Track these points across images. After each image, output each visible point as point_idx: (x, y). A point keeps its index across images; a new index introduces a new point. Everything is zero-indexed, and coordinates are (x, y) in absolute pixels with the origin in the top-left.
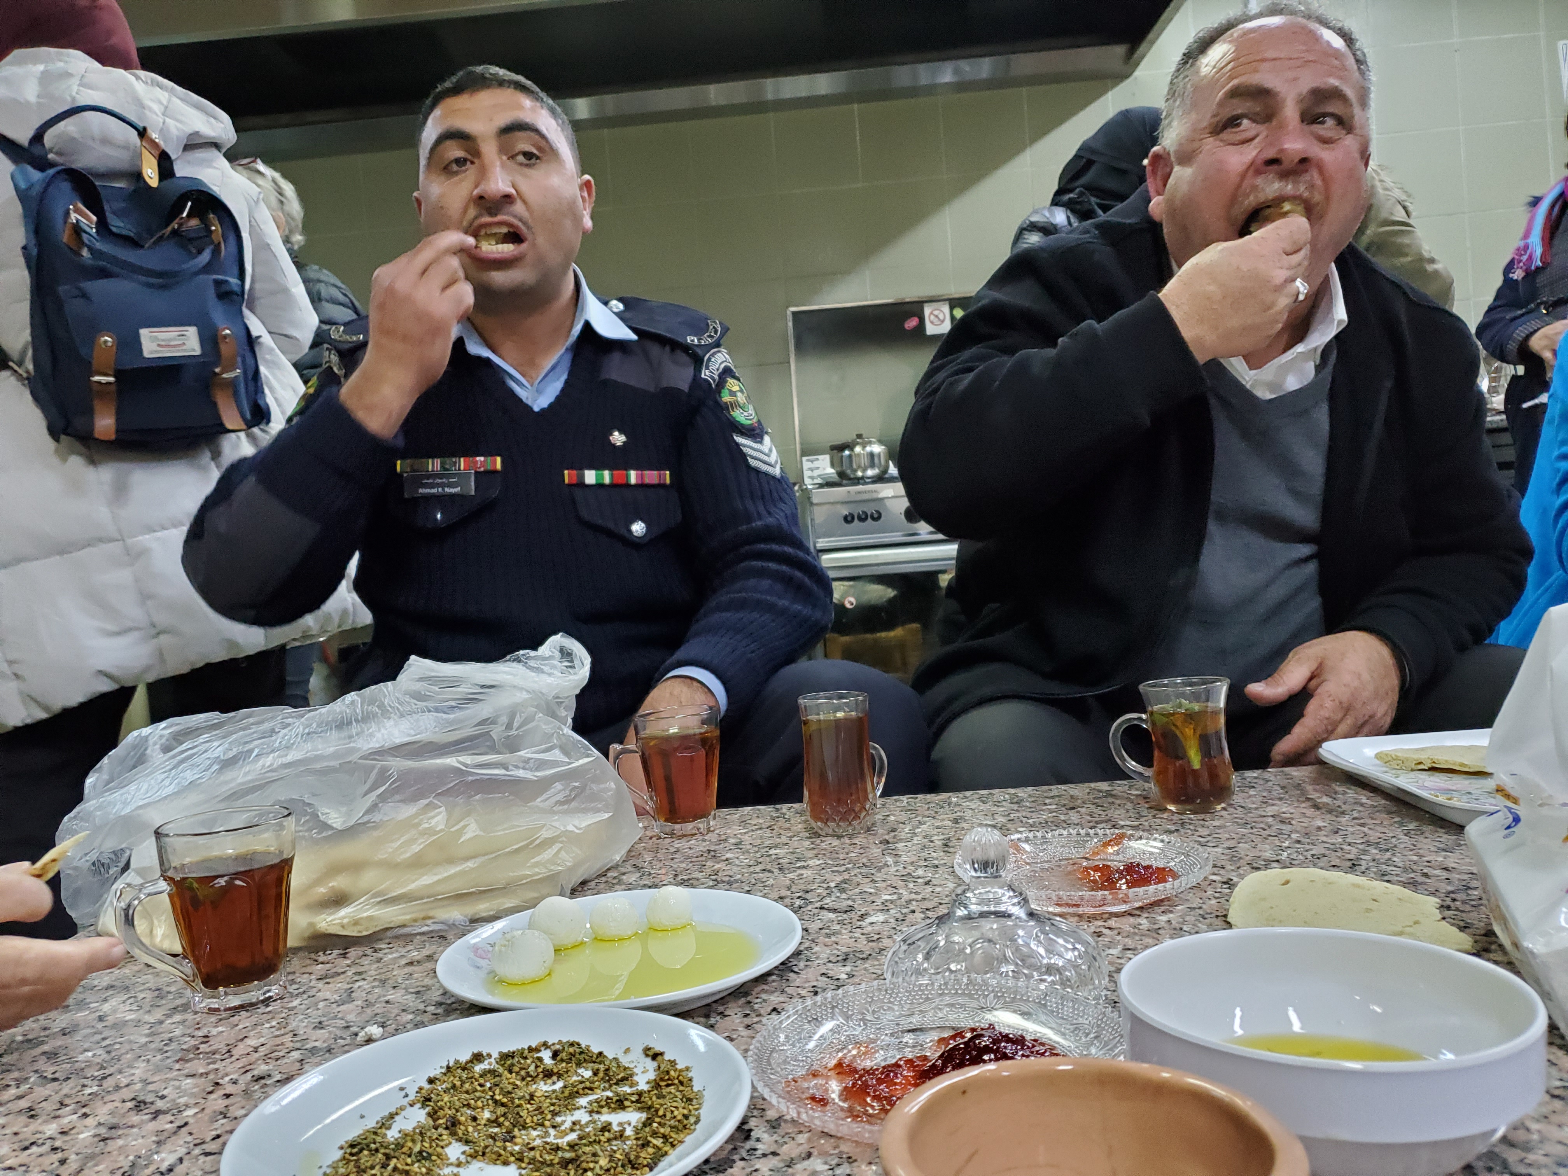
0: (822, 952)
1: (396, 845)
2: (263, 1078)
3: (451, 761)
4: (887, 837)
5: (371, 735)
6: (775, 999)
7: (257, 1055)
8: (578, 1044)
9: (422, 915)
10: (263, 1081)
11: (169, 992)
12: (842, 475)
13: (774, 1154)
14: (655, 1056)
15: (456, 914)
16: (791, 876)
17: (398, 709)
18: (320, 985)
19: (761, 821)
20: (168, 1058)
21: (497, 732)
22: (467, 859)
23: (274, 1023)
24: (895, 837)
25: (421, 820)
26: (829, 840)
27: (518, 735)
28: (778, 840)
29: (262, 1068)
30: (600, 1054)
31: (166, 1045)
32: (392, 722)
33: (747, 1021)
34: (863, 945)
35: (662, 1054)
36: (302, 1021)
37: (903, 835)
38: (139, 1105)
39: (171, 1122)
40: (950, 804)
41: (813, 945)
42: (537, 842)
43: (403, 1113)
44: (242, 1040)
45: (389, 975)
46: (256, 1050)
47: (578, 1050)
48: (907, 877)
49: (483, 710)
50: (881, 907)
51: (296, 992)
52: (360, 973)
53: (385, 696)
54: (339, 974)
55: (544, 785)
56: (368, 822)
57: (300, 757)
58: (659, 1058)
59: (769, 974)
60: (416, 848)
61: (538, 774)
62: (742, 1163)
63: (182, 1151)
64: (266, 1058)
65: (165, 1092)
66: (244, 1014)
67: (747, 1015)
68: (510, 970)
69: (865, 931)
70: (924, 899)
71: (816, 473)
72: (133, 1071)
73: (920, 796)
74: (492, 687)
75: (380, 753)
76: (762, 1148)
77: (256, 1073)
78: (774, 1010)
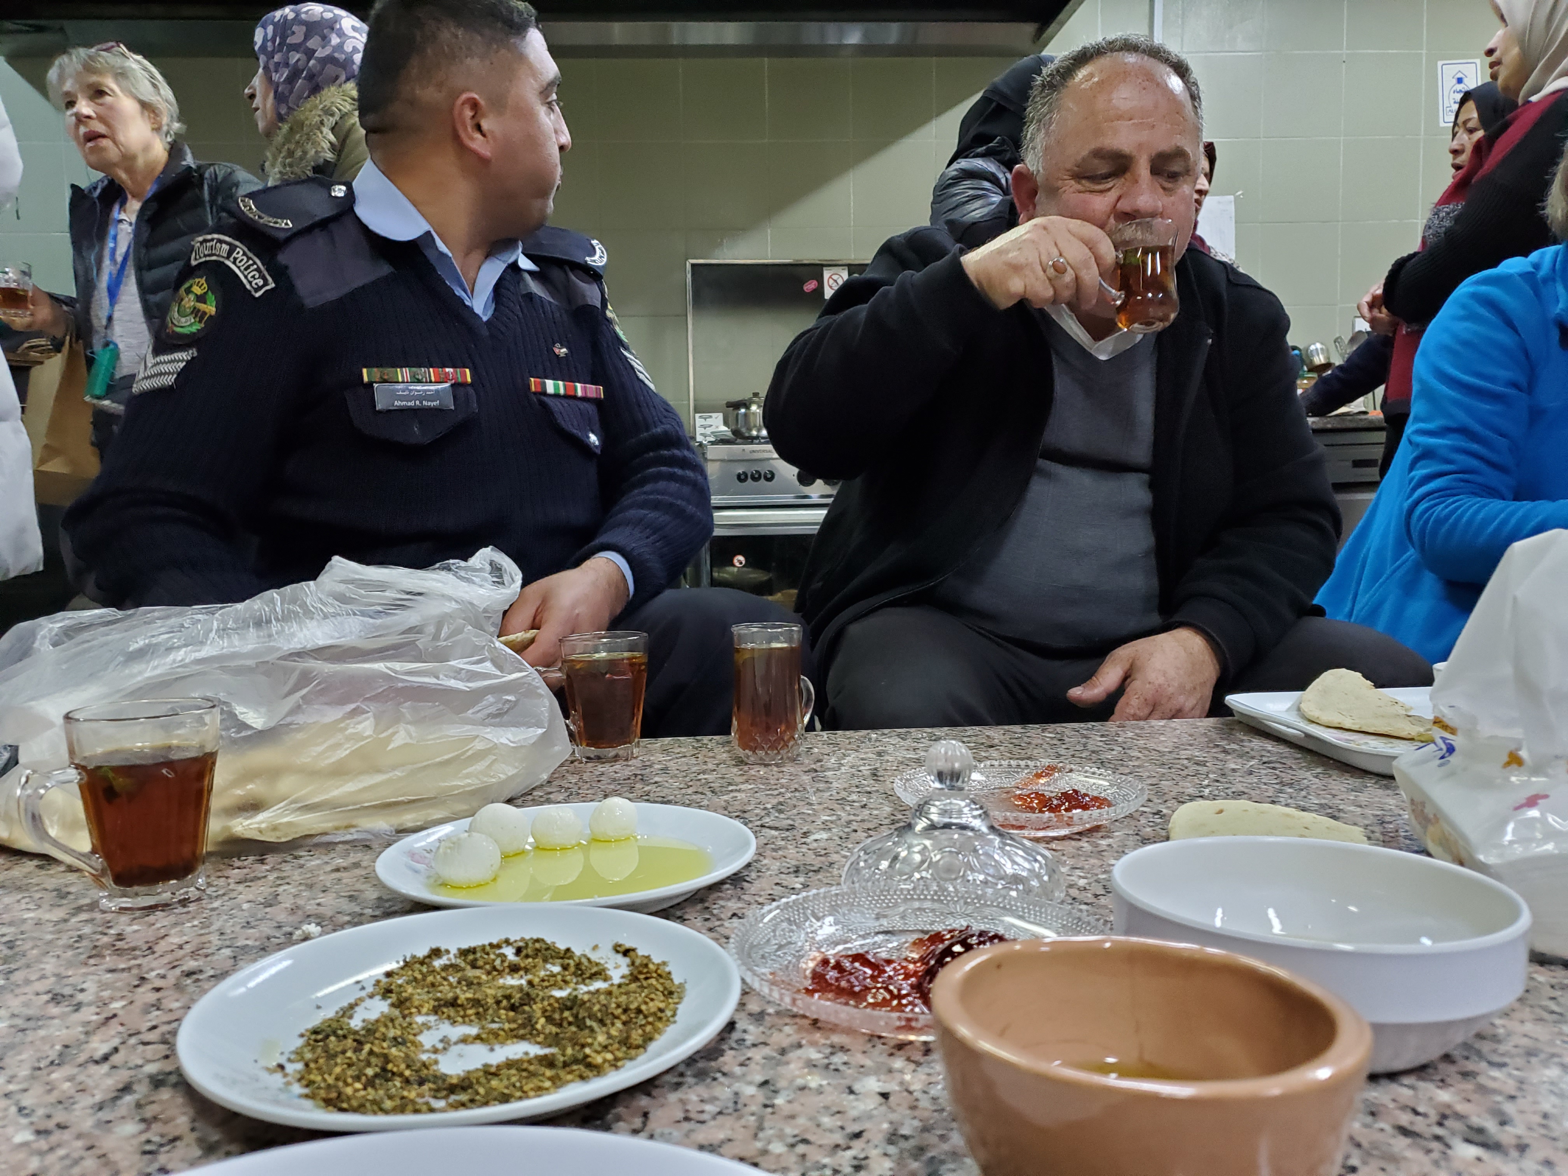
0: (771, 865)
1: (320, 749)
2: (194, 973)
3: (380, 666)
4: (814, 766)
5: (293, 635)
6: (733, 905)
7: (181, 952)
8: (543, 940)
9: (345, 823)
10: (195, 977)
11: (69, 893)
12: (736, 433)
13: (765, 1044)
14: (626, 953)
15: (382, 824)
16: (725, 797)
17: (322, 610)
18: (241, 888)
19: (683, 750)
20: (80, 954)
21: (422, 642)
22: (394, 768)
23: (196, 923)
24: (822, 766)
25: (348, 725)
26: (757, 768)
27: (447, 646)
28: (705, 767)
29: (192, 964)
30: (568, 950)
31: (76, 941)
32: (314, 623)
33: (709, 924)
34: (811, 858)
35: (634, 950)
36: (226, 921)
37: (829, 765)
38: (56, 998)
39: (97, 1014)
40: (870, 740)
41: (761, 858)
42: (470, 753)
43: (363, 1005)
44: (163, 938)
45: (314, 880)
46: (181, 947)
47: (544, 946)
48: (842, 801)
49: (411, 618)
50: (823, 826)
51: (215, 894)
52: (282, 878)
53: (307, 595)
54: (259, 878)
55: (477, 696)
56: (290, 724)
57: (215, 653)
58: (632, 953)
59: (722, 882)
60: (342, 753)
61: (470, 685)
62: (732, 1052)
63: (116, 1042)
64: (194, 954)
65: (84, 986)
66: (159, 914)
67: (707, 920)
68: (456, 872)
69: (810, 847)
70: (863, 821)
71: (708, 431)
72: (42, 966)
73: (840, 732)
74: (420, 594)
75: (300, 654)
76: (750, 1039)
77: (185, 968)
78: (734, 915)
